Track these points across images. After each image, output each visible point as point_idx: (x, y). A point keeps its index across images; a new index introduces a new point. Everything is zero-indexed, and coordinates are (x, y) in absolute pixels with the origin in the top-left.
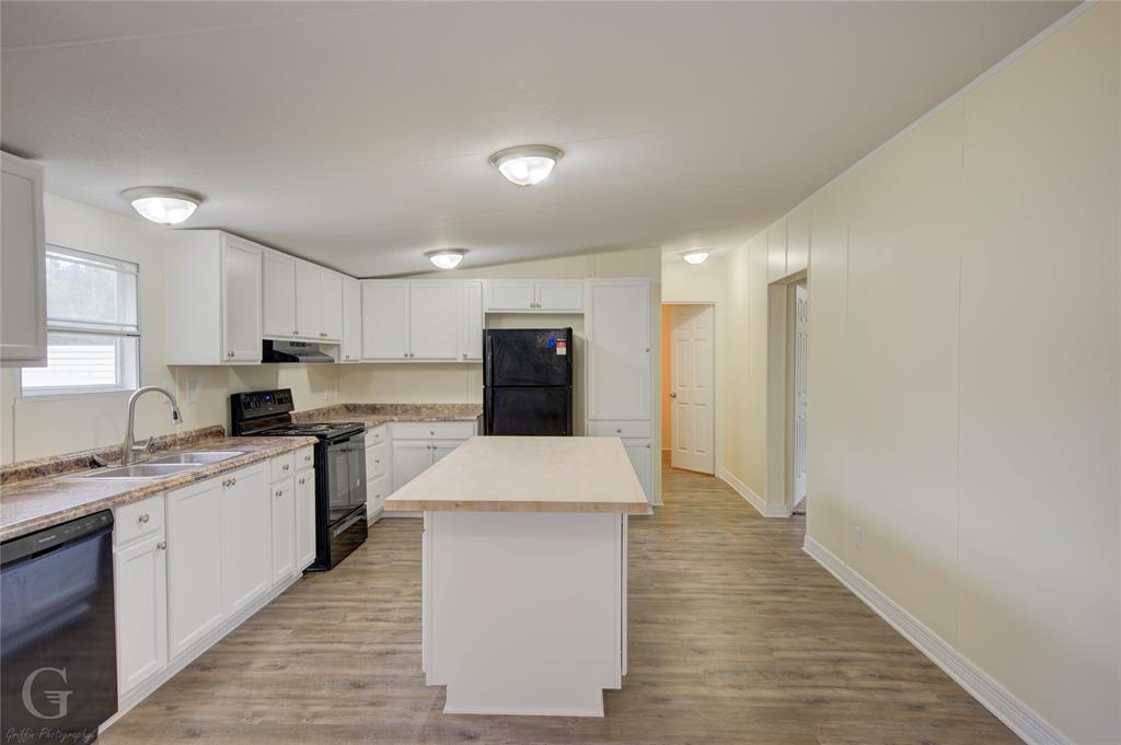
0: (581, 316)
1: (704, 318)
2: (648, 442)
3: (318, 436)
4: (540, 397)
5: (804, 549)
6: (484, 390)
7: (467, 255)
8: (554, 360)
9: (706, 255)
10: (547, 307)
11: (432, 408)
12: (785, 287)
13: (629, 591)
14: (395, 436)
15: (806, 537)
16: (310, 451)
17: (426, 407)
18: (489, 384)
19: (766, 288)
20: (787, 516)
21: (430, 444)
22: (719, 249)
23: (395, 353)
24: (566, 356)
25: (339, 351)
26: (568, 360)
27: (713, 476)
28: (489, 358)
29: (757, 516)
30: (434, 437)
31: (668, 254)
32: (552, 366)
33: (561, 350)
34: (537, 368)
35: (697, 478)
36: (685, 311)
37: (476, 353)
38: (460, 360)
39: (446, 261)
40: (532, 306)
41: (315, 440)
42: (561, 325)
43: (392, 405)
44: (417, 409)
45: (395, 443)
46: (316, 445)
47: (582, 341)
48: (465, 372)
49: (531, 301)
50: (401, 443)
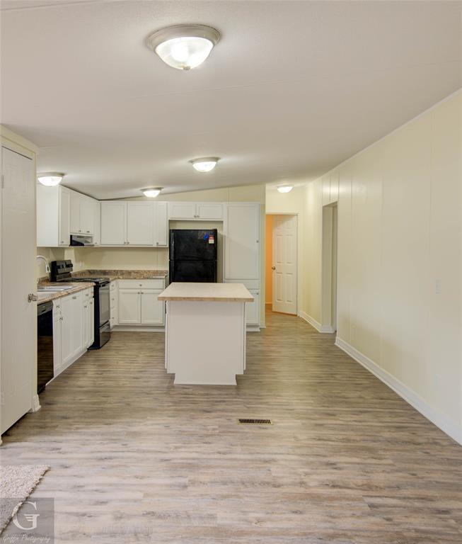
0: (222, 222)
1: (291, 222)
2: (257, 291)
3: (95, 282)
4: (200, 266)
5: (336, 344)
6: (170, 262)
7: (162, 190)
8: (207, 246)
9: (291, 188)
10: (203, 217)
11: (137, 273)
12: (331, 208)
13: (247, 356)
14: (120, 287)
15: (337, 337)
16: (92, 289)
17: (134, 272)
18: (172, 259)
19: (321, 209)
20: (332, 332)
21: (139, 291)
22: (298, 184)
23: (118, 241)
24: (213, 244)
25: (92, 240)
26: (215, 246)
27: (296, 315)
28: (173, 245)
29: (317, 332)
30: (142, 287)
31: (269, 187)
32: (206, 249)
33: (211, 241)
34: (198, 250)
35: (287, 317)
36: (281, 218)
37: (164, 242)
38: (155, 246)
39: (152, 194)
40: (195, 217)
41: (94, 284)
42: (211, 227)
43: (115, 271)
44: (129, 273)
45: (120, 290)
46: (95, 286)
47: (222, 237)
48: (156, 253)
49: (194, 214)
50: (123, 291)
